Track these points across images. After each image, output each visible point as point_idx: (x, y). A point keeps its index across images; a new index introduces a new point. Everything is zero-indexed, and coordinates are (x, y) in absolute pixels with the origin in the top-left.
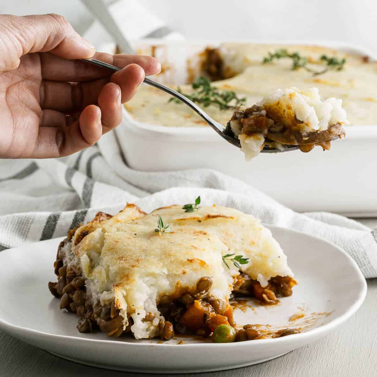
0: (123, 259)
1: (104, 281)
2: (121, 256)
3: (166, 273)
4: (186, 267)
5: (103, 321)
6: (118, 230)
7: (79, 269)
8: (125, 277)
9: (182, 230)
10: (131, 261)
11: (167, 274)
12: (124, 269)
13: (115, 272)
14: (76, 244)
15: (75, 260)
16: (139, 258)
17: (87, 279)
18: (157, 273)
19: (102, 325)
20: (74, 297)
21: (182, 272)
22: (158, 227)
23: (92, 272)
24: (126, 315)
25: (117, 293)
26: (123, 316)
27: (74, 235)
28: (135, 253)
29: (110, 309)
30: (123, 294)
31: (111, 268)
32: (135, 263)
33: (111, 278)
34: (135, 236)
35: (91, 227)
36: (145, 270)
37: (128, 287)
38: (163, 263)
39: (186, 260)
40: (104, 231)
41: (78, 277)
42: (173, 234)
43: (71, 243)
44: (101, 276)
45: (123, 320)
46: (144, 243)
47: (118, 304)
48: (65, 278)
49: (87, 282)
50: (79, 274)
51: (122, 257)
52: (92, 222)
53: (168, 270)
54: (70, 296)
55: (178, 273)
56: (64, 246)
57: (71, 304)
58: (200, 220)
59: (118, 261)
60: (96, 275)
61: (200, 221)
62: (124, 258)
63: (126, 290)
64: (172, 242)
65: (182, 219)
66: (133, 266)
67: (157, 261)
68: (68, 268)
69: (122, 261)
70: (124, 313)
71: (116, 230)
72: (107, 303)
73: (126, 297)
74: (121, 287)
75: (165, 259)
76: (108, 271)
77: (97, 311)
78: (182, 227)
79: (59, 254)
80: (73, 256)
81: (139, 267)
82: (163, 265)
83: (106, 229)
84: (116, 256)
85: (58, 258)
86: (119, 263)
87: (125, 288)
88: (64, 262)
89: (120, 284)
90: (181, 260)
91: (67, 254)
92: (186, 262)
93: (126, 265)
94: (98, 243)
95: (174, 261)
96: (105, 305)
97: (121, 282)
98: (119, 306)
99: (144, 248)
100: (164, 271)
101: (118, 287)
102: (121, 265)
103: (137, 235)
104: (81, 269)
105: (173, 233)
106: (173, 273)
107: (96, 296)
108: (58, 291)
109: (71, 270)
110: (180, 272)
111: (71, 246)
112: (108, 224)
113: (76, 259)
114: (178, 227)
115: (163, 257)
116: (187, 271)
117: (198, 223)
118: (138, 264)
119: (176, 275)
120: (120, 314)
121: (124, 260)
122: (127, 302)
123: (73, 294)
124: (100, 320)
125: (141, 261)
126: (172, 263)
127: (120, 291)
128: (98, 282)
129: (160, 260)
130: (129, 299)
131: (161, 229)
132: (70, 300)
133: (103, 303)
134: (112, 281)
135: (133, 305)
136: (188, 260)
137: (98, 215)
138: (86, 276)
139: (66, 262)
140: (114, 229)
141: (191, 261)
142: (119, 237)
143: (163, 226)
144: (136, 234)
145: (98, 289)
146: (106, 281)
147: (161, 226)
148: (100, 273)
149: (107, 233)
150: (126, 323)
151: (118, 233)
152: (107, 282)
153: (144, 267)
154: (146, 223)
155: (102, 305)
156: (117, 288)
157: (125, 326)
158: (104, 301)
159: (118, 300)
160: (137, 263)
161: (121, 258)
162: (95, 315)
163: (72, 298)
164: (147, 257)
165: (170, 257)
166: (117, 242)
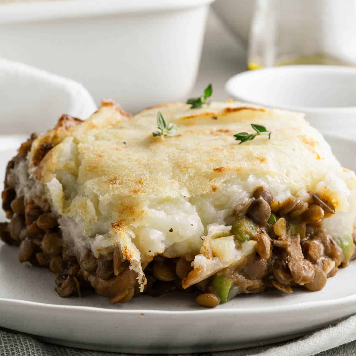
0: (118, 182)
1: (94, 219)
2: (112, 177)
3: (188, 195)
4: (215, 181)
5: (101, 280)
6: (97, 138)
7: (46, 201)
8: (126, 209)
9: (192, 132)
10: (130, 184)
11: (189, 198)
12: (121, 198)
13: (108, 204)
14: (36, 164)
15: (36, 187)
16: (142, 177)
17: (60, 216)
18: (174, 197)
19: (99, 286)
20: (44, 244)
21: (211, 189)
22: (159, 128)
23: (69, 205)
24: (141, 268)
25: (123, 236)
26: (136, 270)
27: (30, 150)
28: (132, 171)
29: (112, 262)
30: (131, 237)
31: (101, 198)
32: (137, 186)
33: (104, 213)
34: (124, 145)
35: (55, 137)
36: (155, 195)
37: (136, 225)
38: (179, 181)
39: (213, 171)
40: (76, 142)
41: (46, 214)
42: (180, 138)
43: (26, 162)
44: (86, 211)
45: (138, 276)
46: (143, 155)
47: (128, 254)
48: (22, 216)
49: (62, 221)
50: (46, 209)
51: (115, 179)
52: (56, 129)
53: (190, 191)
54: (36, 242)
55: (205, 193)
56: (15, 167)
57: (38, 255)
58: (215, 116)
59: (111, 186)
60: (76, 210)
61: (215, 118)
62: (118, 179)
63: (134, 230)
64: (184, 148)
65: (188, 117)
66: (135, 192)
67: (170, 179)
68: (27, 200)
69: (115, 185)
70: (136, 266)
71: (94, 139)
72: (105, 253)
73: (135, 241)
74: (126, 227)
75: (181, 175)
76: (97, 203)
77: (88, 266)
78: (192, 128)
79: (9, 179)
80: (32, 182)
81: (146, 192)
82: (180, 184)
83: (78, 138)
84: (105, 179)
85: (6, 185)
86: (113, 189)
87: (132, 226)
88: (18, 192)
89: (123, 220)
90: (205, 172)
91: (22, 179)
92: (212, 173)
93: (125, 192)
94: (71, 160)
95: (194, 176)
96: (101, 257)
97: (121, 218)
98: (131, 256)
99: (145, 162)
100: (183, 194)
101: (120, 227)
102: (117, 192)
103: (127, 145)
104: (49, 201)
105: (179, 136)
106: (198, 194)
107: (83, 244)
108: (13, 236)
109: (32, 202)
110: (208, 190)
111: (26, 167)
112: (79, 131)
113: (38, 187)
114: (186, 129)
115: (177, 171)
116: (218, 185)
117: (215, 121)
118: (142, 187)
119: (202, 195)
120: (131, 268)
121: (119, 184)
122: (138, 247)
123: (41, 240)
124: (96, 279)
125: (146, 182)
126: (192, 178)
127: (126, 232)
128: (82, 220)
129: (173, 177)
130: (142, 243)
131: (162, 130)
132: (36, 249)
133: (98, 253)
134: (106, 219)
135: (150, 251)
136: (215, 170)
137: (62, 119)
138: (60, 212)
139: (22, 192)
140: (90, 138)
141: (219, 170)
142: (102, 149)
143: (165, 126)
144: (125, 143)
145: (84, 231)
146: (96, 218)
147: (163, 127)
148: (84, 206)
149: (83, 143)
150: (143, 281)
151: (98, 142)
152: (98, 220)
153: (153, 191)
154: (136, 127)
155: (97, 256)
156: (121, 229)
157: (141, 286)
158: (99, 250)
159: (126, 247)
160: (140, 186)
161: (113, 181)
162: (86, 273)
163: (40, 245)
164: (154, 176)
165: (187, 171)
166: (100, 156)
